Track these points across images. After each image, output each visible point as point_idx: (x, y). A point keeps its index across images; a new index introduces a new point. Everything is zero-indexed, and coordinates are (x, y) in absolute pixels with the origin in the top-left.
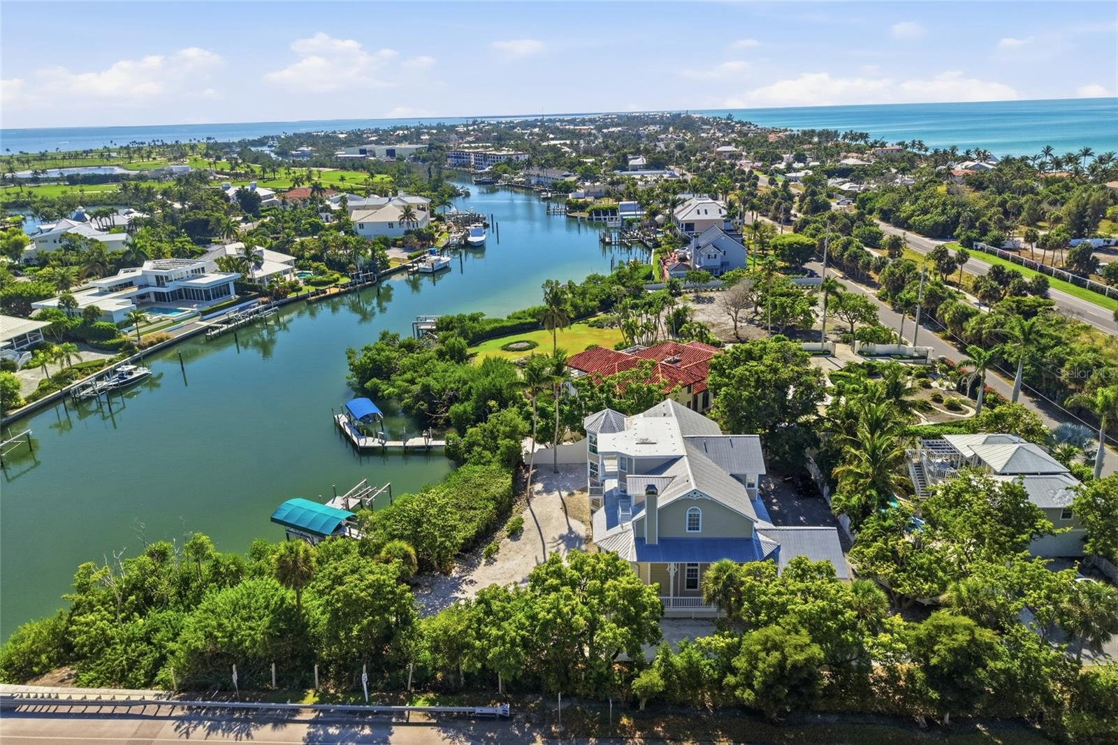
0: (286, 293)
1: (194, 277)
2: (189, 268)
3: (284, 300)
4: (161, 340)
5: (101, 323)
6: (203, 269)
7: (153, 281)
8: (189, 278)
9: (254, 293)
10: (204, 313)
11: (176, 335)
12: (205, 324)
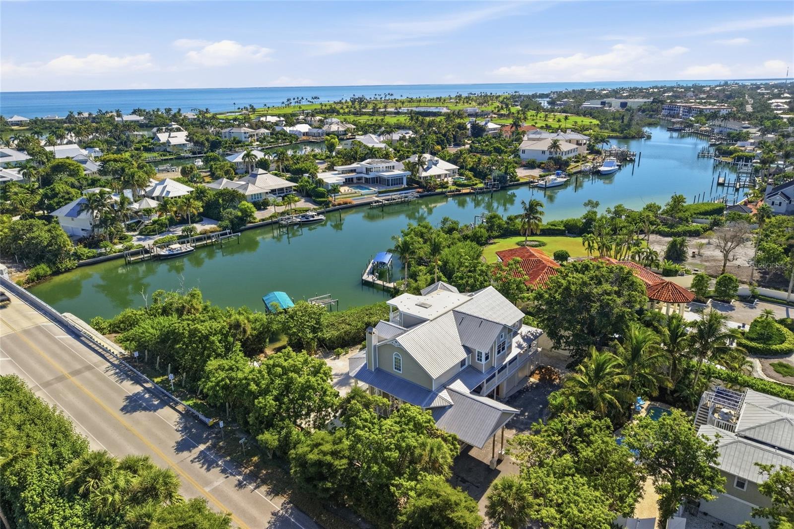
0: (435, 188)
1: (387, 171)
2: (385, 165)
3: (432, 193)
4: (346, 203)
5: (321, 189)
6: (393, 167)
7: (364, 170)
8: (383, 172)
9: (416, 186)
10: (380, 193)
11: (355, 202)
12: (377, 199)
